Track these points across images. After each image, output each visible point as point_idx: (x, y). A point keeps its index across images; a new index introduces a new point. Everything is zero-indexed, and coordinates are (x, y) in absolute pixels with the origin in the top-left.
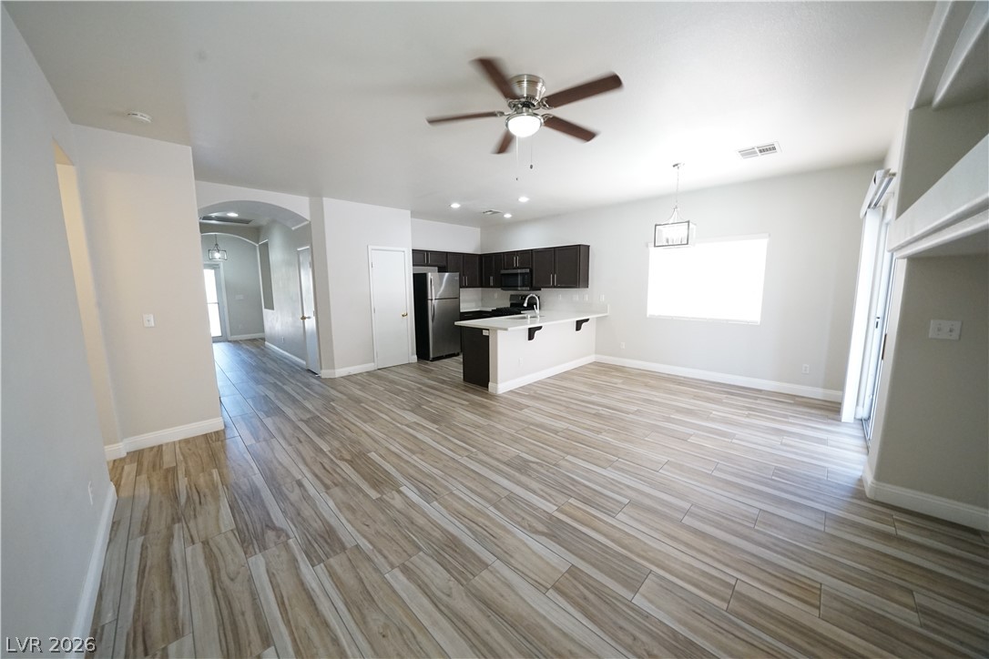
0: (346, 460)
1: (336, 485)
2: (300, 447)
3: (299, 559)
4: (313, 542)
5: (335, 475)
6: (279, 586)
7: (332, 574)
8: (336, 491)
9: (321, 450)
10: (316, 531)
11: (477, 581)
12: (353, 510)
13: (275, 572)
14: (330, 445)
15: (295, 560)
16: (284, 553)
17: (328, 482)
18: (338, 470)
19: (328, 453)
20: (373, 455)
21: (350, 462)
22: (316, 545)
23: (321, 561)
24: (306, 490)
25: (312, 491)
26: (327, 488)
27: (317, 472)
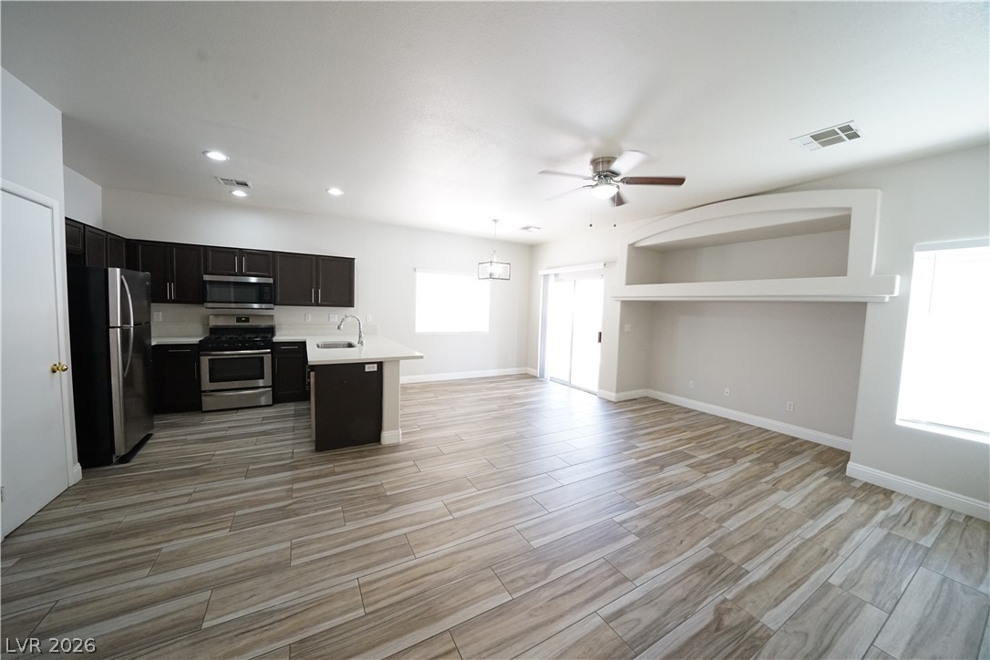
3: (747, 584)
4: (721, 577)
6: (783, 592)
7: (749, 558)
10: (704, 578)
13: (772, 600)
15: (750, 587)
16: (748, 598)
22: (724, 574)
23: (739, 567)
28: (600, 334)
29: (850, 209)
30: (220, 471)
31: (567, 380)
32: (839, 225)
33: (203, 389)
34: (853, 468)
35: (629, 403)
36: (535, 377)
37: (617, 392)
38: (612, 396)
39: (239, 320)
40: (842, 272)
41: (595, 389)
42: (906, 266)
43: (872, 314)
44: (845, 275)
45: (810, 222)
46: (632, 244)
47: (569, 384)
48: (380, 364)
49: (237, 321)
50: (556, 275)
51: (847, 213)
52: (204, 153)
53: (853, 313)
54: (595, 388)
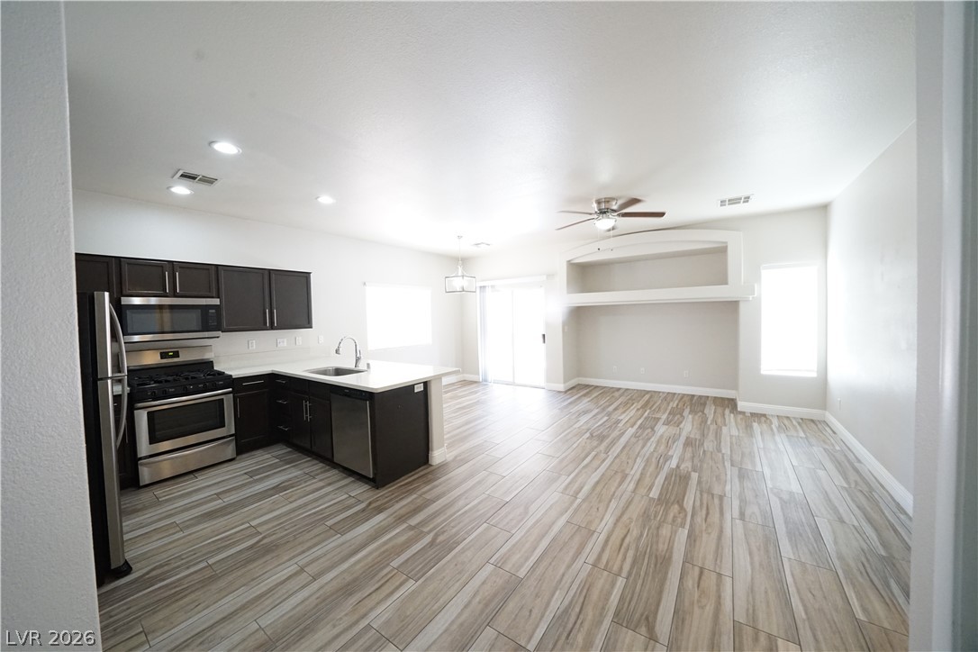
0: (681, 507)
1: (713, 495)
2: (709, 564)
5: (705, 502)
8: (717, 491)
9: (689, 536)
11: (698, 437)
12: (718, 478)
14: (674, 533)
17: (716, 501)
18: (698, 503)
19: (687, 526)
20: (654, 494)
21: (680, 503)
24: (740, 508)
25: (736, 503)
26: (721, 498)
27: (717, 515)
28: (544, 335)
29: (726, 243)
30: (295, 538)
31: (511, 380)
32: (722, 251)
33: (139, 456)
34: (741, 405)
35: (574, 391)
36: (479, 382)
37: (564, 382)
38: (561, 387)
39: (164, 356)
40: (725, 282)
41: (543, 384)
42: (758, 278)
43: (742, 307)
44: (726, 284)
45: (706, 249)
46: (569, 261)
47: (513, 384)
48: (426, 384)
49: (162, 358)
50: (493, 287)
51: (724, 245)
52: (211, 143)
53: (732, 307)
54: (541, 381)
